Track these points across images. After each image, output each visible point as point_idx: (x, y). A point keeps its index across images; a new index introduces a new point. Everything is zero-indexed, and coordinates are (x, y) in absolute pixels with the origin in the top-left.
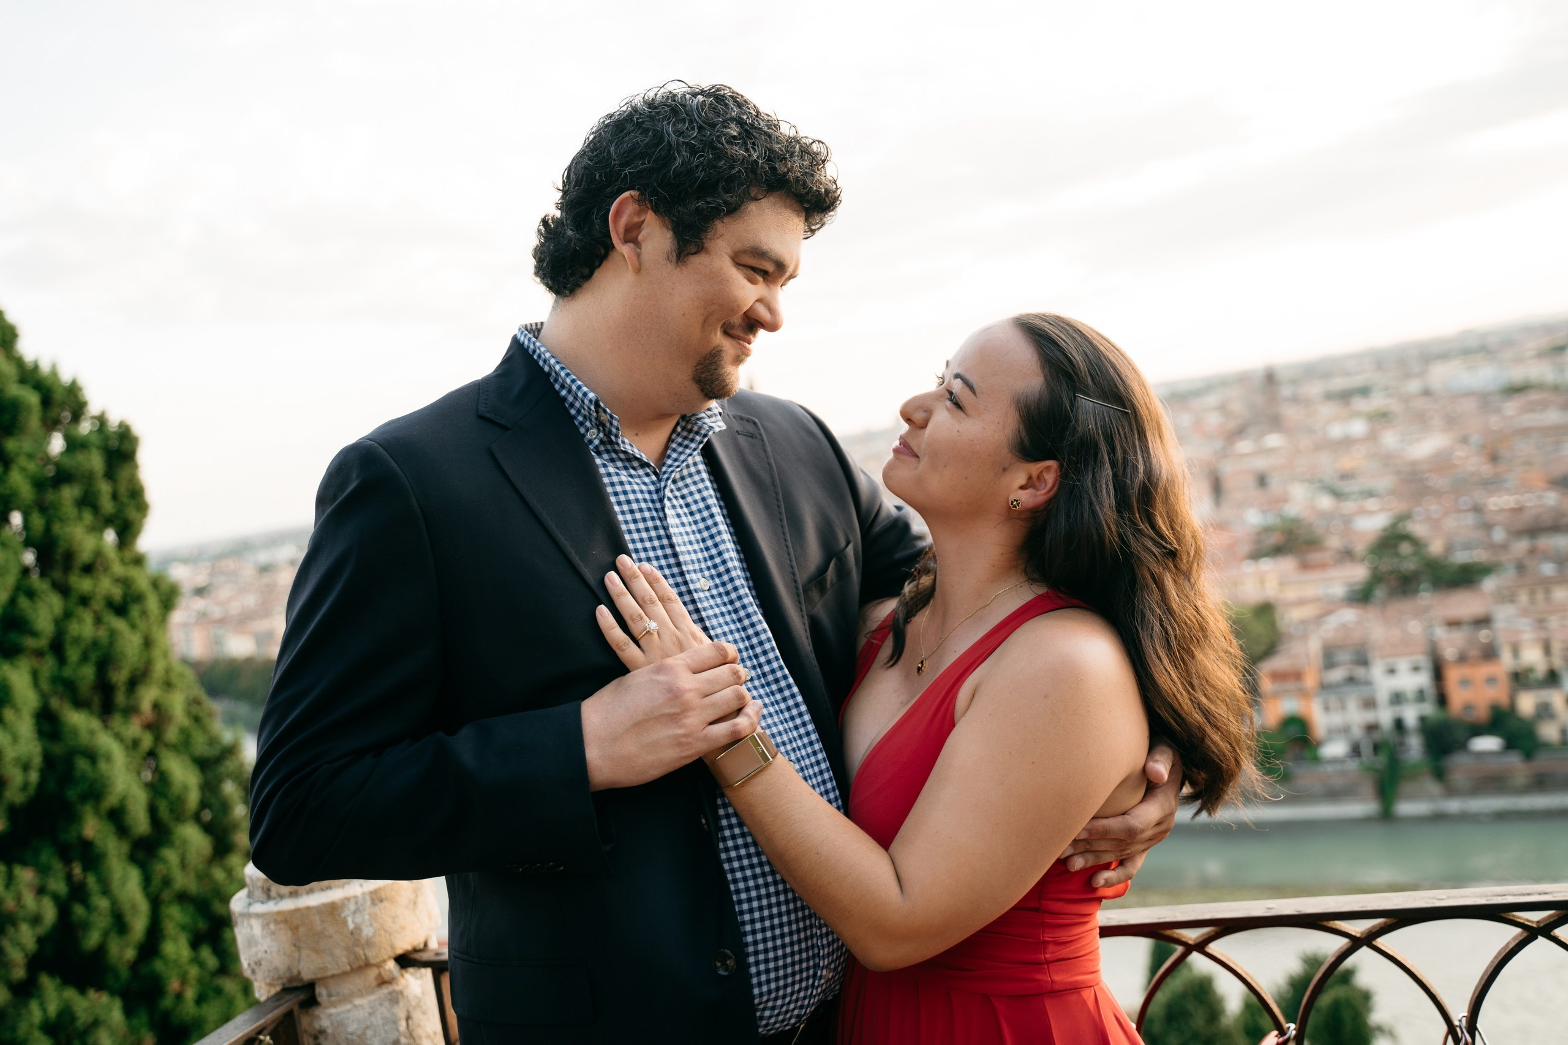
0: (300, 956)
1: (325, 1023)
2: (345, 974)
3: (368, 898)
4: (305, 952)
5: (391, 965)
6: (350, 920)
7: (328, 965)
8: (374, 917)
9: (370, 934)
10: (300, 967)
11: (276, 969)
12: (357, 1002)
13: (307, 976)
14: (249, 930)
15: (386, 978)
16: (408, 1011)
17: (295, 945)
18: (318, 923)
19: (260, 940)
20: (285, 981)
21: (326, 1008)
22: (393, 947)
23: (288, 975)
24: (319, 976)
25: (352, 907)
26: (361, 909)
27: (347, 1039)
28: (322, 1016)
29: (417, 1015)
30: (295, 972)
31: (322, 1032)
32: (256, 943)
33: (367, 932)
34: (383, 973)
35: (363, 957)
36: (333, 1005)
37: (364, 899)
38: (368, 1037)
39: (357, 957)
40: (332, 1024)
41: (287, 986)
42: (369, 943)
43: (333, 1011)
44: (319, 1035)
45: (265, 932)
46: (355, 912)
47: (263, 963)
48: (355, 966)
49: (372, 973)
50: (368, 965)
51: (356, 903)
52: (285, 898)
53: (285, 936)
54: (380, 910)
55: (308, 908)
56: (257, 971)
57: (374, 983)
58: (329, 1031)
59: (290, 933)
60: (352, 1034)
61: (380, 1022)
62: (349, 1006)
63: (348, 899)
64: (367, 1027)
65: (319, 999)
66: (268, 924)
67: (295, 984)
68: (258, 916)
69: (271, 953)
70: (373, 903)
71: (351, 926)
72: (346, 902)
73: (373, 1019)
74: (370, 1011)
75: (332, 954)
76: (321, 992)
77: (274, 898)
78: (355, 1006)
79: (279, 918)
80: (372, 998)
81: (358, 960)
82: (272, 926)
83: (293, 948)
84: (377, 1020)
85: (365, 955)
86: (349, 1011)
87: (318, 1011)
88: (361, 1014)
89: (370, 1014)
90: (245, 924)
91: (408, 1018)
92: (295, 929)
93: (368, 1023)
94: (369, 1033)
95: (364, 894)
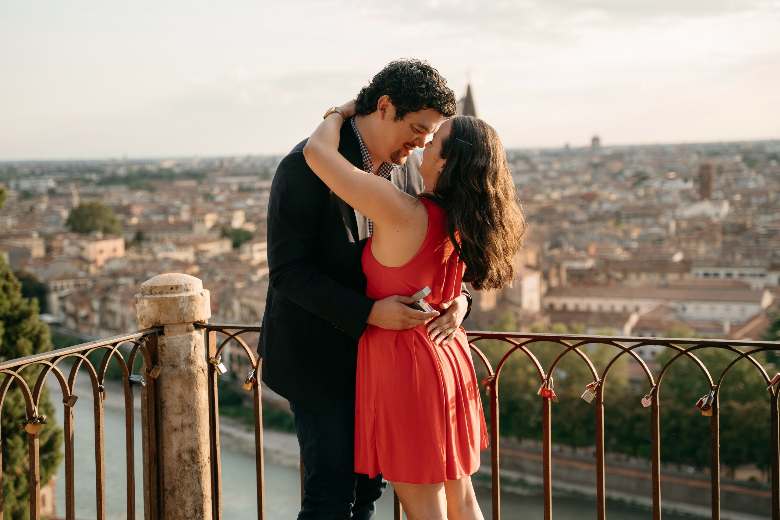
0: (160, 315)
1: (165, 342)
2: (176, 324)
3: (187, 298)
4: (162, 314)
5: (192, 325)
6: (180, 305)
7: (170, 319)
8: (189, 306)
9: (187, 311)
10: (160, 319)
11: (151, 319)
12: (178, 336)
13: (162, 322)
14: (142, 304)
15: (190, 329)
16: (195, 345)
17: (159, 311)
18: (169, 304)
19: (146, 308)
20: (153, 323)
21: (167, 336)
22: (194, 318)
23: (155, 321)
24: (166, 323)
25: (182, 300)
26: (185, 301)
27: (172, 349)
28: (165, 339)
29: (198, 346)
30: (158, 320)
31: (164, 345)
32: (145, 309)
33: (186, 310)
34: (189, 327)
35: (183, 319)
36: (169, 336)
37: (186, 298)
38: (180, 350)
39: (181, 319)
40: (168, 343)
41: (154, 326)
42: (186, 315)
43: (169, 337)
44: (163, 346)
45: (149, 305)
46: (182, 302)
47: (146, 316)
48: (179, 322)
49: (185, 326)
50: (184, 323)
51: (183, 299)
52: (157, 294)
53: (156, 307)
54: (191, 303)
55: (166, 298)
56: (143, 319)
57: (185, 330)
58: (167, 345)
59: (158, 306)
60: (175, 347)
61: (185, 345)
62: (175, 337)
63: (181, 297)
64: (180, 346)
65: (165, 333)
66: (150, 302)
67: (157, 325)
68: (147, 298)
69: (150, 313)
70: (189, 301)
71: (180, 307)
72: (180, 298)
73: (183, 343)
74: (182, 340)
75: (172, 316)
76: (166, 329)
77: (153, 294)
78: (177, 337)
79: (155, 300)
80: (184, 336)
81: (181, 320)
82: (152, 303)
83: (158, 312)
84: (184, 344)
85: (184, 318)
86: (175, 339)
87: (163, 337)
88: (179, 341)
89: (182, 342)
90: (141, 302)
91: (195, 347)
92: (160, 305)
93: (181, 345)
94: (181, 348)
95: (186, 296)
